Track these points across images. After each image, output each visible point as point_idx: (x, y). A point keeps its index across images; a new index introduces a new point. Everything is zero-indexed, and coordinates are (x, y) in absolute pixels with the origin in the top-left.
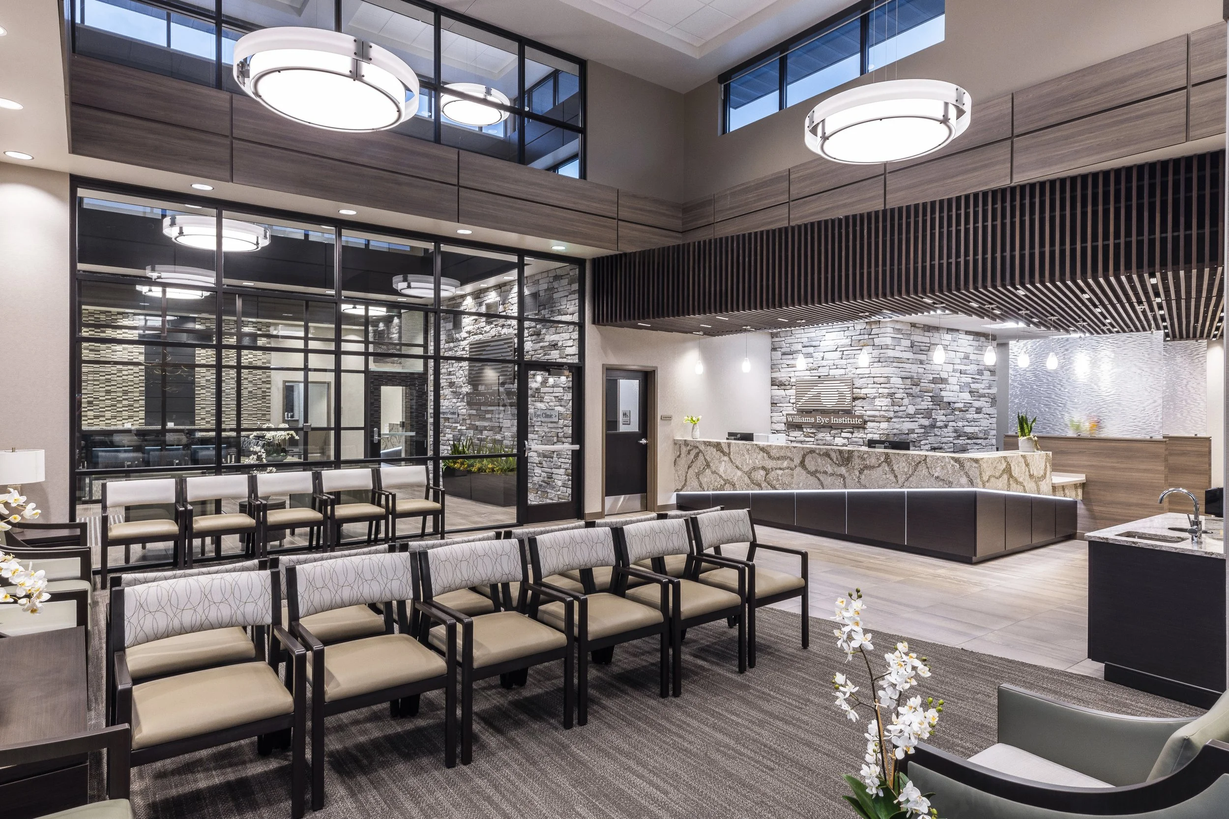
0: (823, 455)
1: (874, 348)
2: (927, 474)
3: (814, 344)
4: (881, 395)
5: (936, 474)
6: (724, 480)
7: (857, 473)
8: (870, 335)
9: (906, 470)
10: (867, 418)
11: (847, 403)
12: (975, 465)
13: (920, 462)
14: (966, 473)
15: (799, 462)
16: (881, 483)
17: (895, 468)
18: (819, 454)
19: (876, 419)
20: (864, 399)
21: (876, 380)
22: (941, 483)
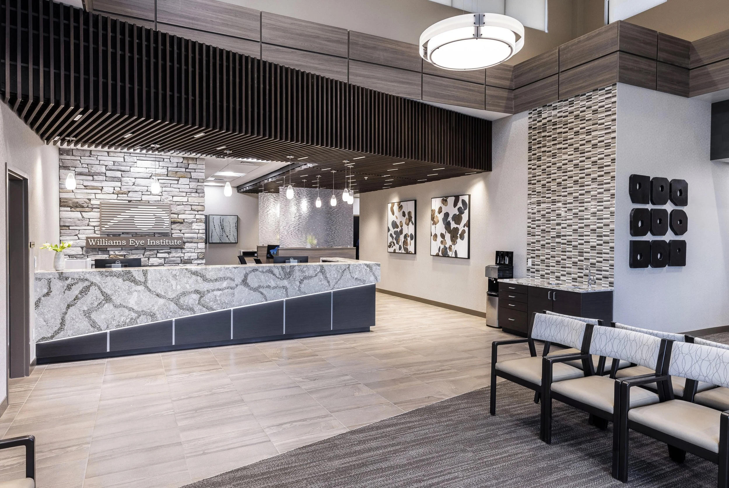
0: (266, 271)
1: (191, 180)
2: (350, 277)
3: (123, 168)
4: (198, 221)
5: (356, 277)
6: (136, 312)
7: (298, 283)
8: (187, 168)
9: (336, 276)
10: (185, 240)
11: (166, 226)
12: (378, 267)
13: (345, 269)
14: (374, 273)
15: (240, 281)
16: (317, 288)
17: (328, 276)
18: (263, 272)
19: (194, 240)
20: (182, 223)
21: (194, 207)
22: (359, 282)
